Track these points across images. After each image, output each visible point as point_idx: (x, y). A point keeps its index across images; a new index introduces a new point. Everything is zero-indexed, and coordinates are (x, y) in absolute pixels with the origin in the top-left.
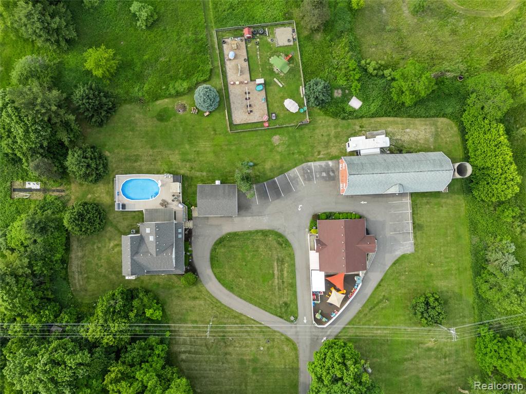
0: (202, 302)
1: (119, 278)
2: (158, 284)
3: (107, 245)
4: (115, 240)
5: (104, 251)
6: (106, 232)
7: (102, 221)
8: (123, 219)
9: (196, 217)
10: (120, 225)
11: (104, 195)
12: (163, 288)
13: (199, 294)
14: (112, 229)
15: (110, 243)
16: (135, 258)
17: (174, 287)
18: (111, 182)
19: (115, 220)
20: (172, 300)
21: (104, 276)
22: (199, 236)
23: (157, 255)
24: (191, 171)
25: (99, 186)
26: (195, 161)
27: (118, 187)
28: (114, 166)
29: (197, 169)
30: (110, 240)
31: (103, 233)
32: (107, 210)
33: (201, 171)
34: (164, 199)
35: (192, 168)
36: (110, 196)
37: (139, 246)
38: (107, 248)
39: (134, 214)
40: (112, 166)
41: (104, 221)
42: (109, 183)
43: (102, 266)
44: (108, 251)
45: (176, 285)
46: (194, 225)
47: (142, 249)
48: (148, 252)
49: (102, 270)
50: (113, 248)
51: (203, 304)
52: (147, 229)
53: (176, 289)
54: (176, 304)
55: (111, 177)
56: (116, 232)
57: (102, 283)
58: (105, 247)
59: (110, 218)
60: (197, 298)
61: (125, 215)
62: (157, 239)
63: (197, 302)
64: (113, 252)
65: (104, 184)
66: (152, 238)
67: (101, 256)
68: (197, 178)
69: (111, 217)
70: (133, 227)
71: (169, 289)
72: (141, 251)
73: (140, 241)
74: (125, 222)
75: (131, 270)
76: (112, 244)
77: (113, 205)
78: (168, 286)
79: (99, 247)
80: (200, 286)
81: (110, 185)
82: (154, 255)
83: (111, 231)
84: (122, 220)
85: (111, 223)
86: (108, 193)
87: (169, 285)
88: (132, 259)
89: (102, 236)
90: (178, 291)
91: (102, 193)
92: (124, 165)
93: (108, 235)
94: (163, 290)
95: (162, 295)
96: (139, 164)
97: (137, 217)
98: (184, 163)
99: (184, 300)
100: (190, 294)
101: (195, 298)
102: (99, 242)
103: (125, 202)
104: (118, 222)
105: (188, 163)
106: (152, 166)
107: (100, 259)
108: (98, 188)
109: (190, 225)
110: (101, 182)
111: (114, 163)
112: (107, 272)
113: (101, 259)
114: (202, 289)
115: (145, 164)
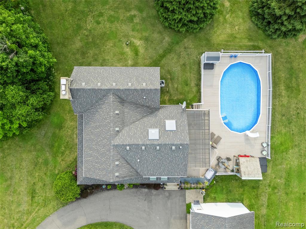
0: (25, 207)
1: (74, 54)
2: (60, 127)
3: (135, 34)
4: (146, 49)
5: (126, 28)
6: (160, 32)
7: (184, 25)
8: (184, 65)
9: (184, 196)
10: (173, 59)
11: (228, 31)
12: (54, 135)
13: (41, 201)
14: (165, 44)
15: (141, 39)
16: (111, 98)
17: (55, 156)
18: (251, 43)
19: (182, 49)
20: (30, 151)
21: (79, 27)
22: (150, 201)
23: (116, 146)
24: (269, 186)
25: (245, 22)
26: (287, 194)
27: (245, 57)
28: (280, 49)
29: (273, 197)
30: (146, 39)
31: (160, 27)
32: (201, 35)
33: (268, 206)
34: (222, 141)
35: (274, 188)
36: (227, 41)
37: (137, 105)
38: (131, 33)
39: (193, 84)
40: (280, 45)
41: (184, 29)
42: (250, 40)
43: (98, 23)
44: (126, 36)
45: (59, 159)
46: (170, 192)
47: (129, 112)
48: (123, 124)
49: (90, 23)
50: (130, 45)
51: (21, 209)
52: (173, 122)
53: (50, 158)
54: (22, 159)
55: (260, 44)
56: (161, 52)
57: (66, 23)
58: (133, 30)
59: (185, 40)
60: (33, 197)
61: (190, 68)
62: (152, 147)
63: (27, 199)
64: (124, 45)
65: (249, 29)
66: (154, 134)
67: (116, 23)
68: (257, 197)
69: (188, 42)
70: (169, 81)
71: (52, 146)
72: (126, 110)
73: (148, 107)
74: (179, 68)
75: (83, 89)
76: (138, 43)
77: (211, 47)
78: (56, 144)
79: (132, 19)
80: (54, 203)
81: (246, 42)
82: (117, 141)
83: (162, 42)
84: (182, 62)
85: (177, 43)
86: (233, 37)
87: (59, 147)
88: (109, 90)
89: (153, 25)
90: (46, 163)
91: (233, 26)
92: (281, 67)
93: (156, 35)
94: (50, 134)
95: (39, 133)
96: (284, 93)
97: (187, 89)
98: (284, 174)
99: (30, 174)
100: (40, 184)
101: (33, 194)
102: (143, 20)
103: (217, 68)
104: (179, 56)
105: (283, 181)
106: (280, 117)
107: (112, 20)
108: (241, 20)
109: (171, 187)
110: (252, 25)
111: (284, 50)
112: (87, 33)
113: (112, 22)
114: (50, 206)
115: (283, 106)
